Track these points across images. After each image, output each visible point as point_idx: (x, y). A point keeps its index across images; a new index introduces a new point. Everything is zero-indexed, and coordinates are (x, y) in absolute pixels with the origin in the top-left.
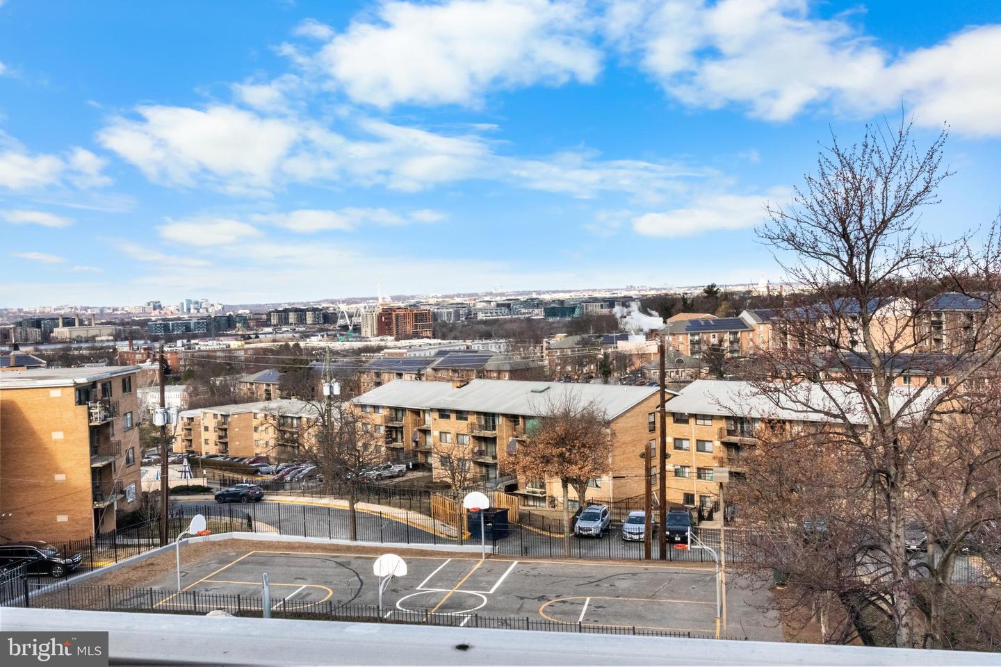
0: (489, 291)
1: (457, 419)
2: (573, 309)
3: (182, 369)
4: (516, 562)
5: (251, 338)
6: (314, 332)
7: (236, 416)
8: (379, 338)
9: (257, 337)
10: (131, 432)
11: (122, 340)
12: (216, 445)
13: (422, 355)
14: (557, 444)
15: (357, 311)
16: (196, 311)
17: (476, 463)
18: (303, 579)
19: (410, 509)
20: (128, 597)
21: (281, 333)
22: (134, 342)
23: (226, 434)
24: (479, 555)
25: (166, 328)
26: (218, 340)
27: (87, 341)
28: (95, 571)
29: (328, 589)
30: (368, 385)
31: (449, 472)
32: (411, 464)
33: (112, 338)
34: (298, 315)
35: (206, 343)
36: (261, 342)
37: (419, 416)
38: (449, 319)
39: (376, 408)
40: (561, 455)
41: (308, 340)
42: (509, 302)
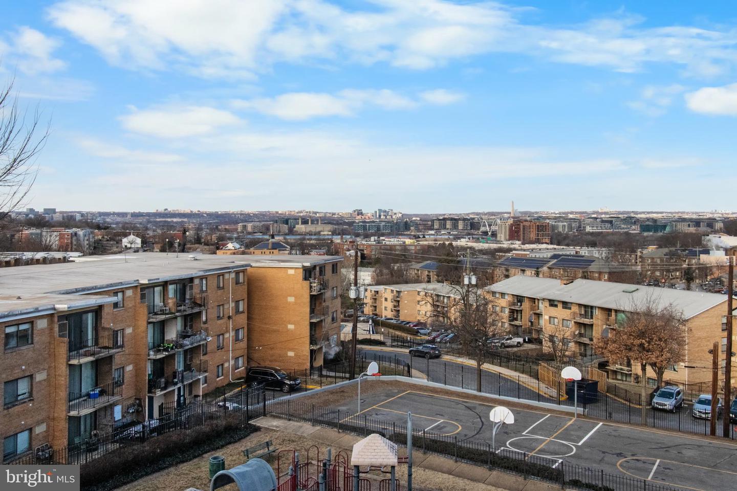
0: (596, 210)
1: (563, 308)
2: (664, 227)
3: (373, 257)
4: (601, 424)
5: (420, 238)
6: (463, 235)
7: (406, 292)
8: (510, 242)
9: (424, 237)
10: (336, 300)
11: (336, 235)
12: (392, 311)
13: (541, 257)
14: (638, 336)
15: (495, 222)
16: (384, 217)
17: (576, 342)
18: (442, 415)
19: (523, 372)
20: (327, 412)
21: (440, 235)
22: (344, 236)
23: (399, 305)
24: (572, 414)
25: (364, 228)
26: (398, 238)
27: (315, 235)
28: (308, 392)
29: (459, 425)
30: (499, 277)
31: (552, 349)
32: (527, 338)
33: (330, 233)
34: (452, 223)
35: (390, 240)
36: (426, 241)
37: (535, 303)
38: (564, 230)
39: (503, 295)
40: (641, 345)
41: (459, 241)
42: (612, 219)
